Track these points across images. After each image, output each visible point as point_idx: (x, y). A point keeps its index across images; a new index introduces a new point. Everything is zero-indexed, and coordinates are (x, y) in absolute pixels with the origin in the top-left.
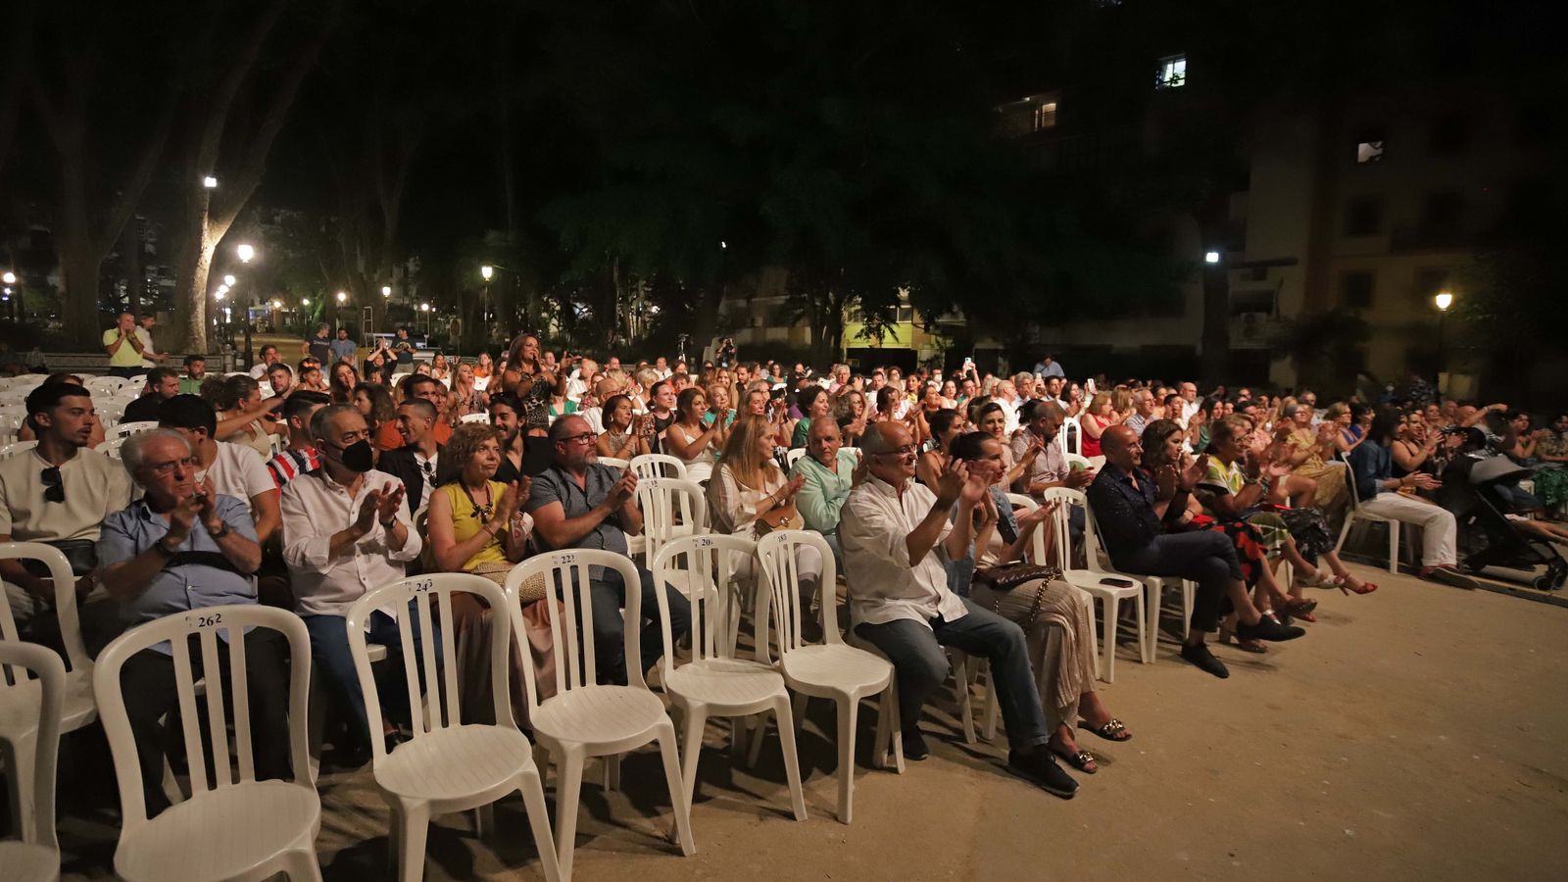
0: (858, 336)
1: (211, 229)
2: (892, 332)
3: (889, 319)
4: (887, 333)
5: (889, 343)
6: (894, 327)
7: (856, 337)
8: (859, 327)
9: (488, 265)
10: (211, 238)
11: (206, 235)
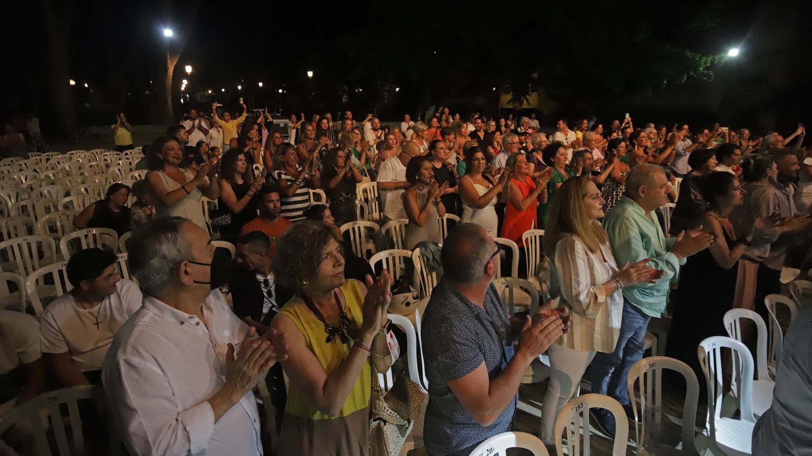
0: (509, 102)
1: (171, 58)
2: (527, 100)
3: (525, 93)
4: (525, 101)
5: (525, 105)
6: (528, 97)
7: (507, 103)
8: (509, 97)
9: (310, 71)
10: (172, 62)
11: (169, 61)
